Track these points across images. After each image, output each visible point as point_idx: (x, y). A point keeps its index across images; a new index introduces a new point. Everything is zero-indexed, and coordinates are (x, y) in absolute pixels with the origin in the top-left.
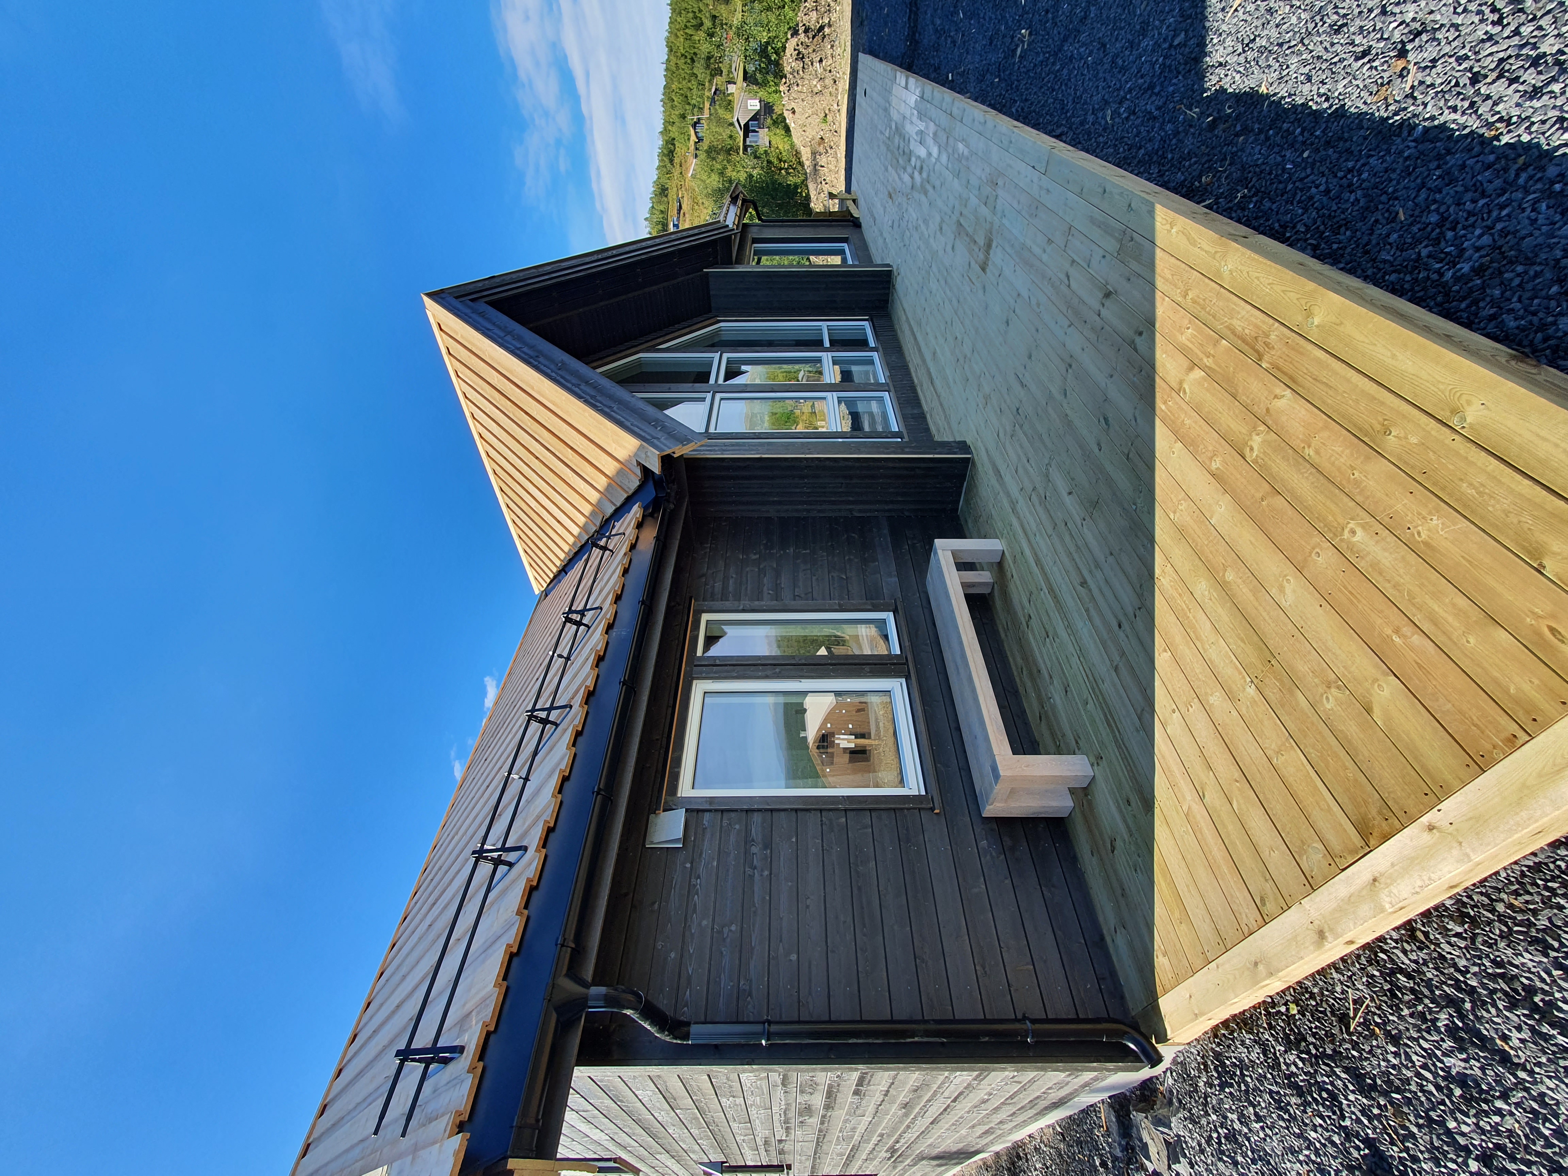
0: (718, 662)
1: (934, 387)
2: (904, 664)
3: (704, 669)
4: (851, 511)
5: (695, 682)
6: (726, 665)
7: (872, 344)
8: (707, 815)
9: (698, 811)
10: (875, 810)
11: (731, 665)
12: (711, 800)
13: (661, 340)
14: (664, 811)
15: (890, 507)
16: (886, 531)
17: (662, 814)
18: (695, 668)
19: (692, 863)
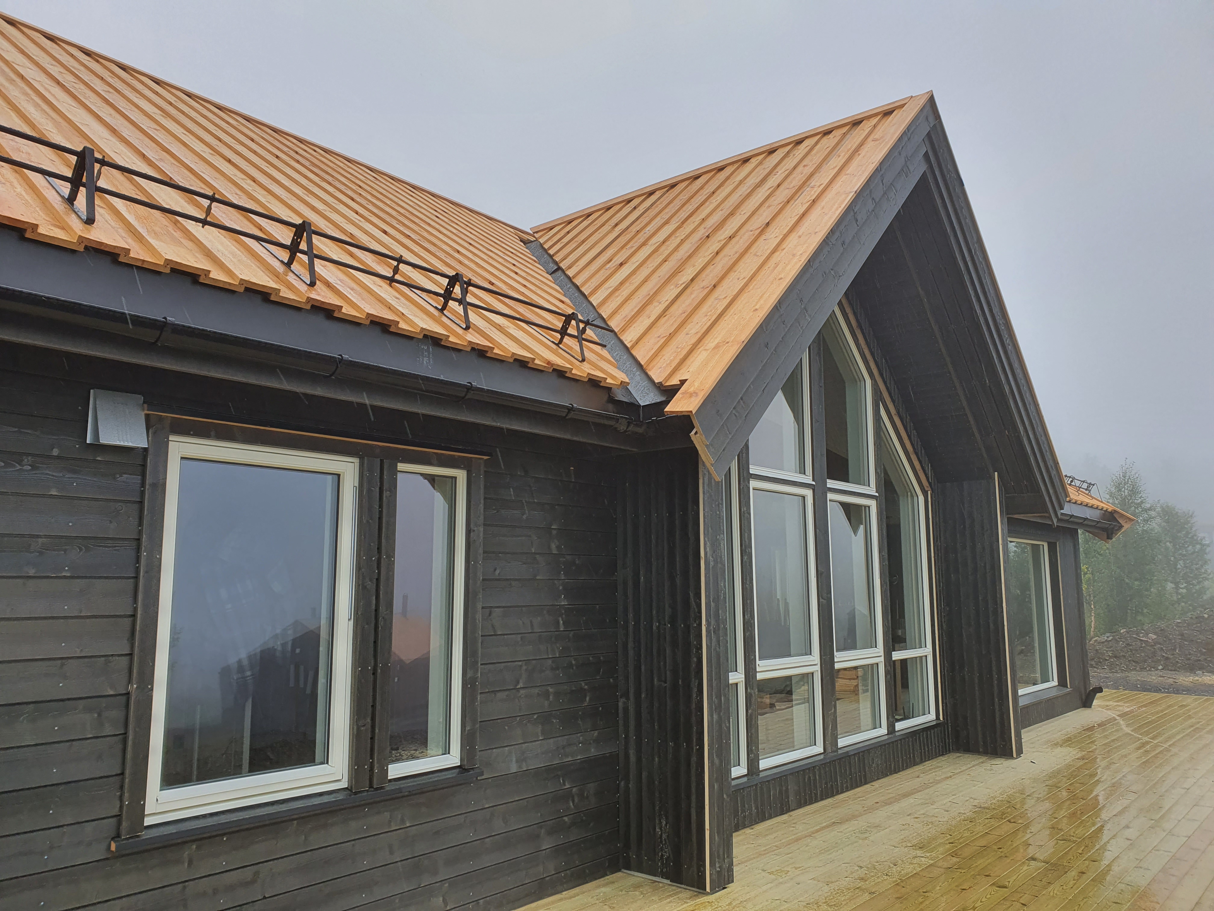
0: (386, 494)
1: (827, 827)
2: (371, 786)
3: (377, 474)
4: (626, 695)
5: (356, 461)
6: (381, 506)
7: (899, 726)
8: (138, 479)
9: (144, 466)
10: (125, 742)
11: (381, 513)
12: (160, 487)
13: (893, 411)
14: (147, 417)
15: (633, 758)
16: (593, 752)
17: (142, 415)
18: (378, 461)
19: (58, 457)
